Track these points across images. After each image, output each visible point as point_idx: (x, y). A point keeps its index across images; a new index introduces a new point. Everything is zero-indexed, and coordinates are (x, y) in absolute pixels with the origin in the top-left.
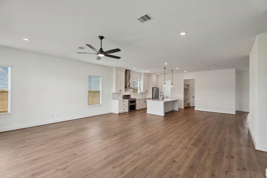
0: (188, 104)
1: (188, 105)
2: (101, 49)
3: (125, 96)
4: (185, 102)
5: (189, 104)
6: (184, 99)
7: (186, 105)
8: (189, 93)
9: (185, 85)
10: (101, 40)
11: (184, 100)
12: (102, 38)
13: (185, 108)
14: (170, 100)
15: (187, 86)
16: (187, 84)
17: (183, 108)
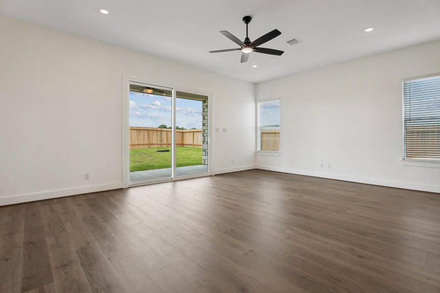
2: (247, 39)
10: (247, 23)
12: (247, 19)
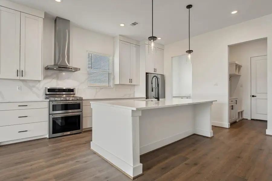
0: (239, 113)
1: (239, 117)
3: (49, 90)
4: (232, 108)
5: (242, 112)
6: (231, 100)
7: (236, 118)
8: (241, 86)
9: (230, 64)
11: (229, 104)
13: (233, 124)
14: (191, 102)
15: (236, 69)
16: (237, 62)
17: (226, 125)
